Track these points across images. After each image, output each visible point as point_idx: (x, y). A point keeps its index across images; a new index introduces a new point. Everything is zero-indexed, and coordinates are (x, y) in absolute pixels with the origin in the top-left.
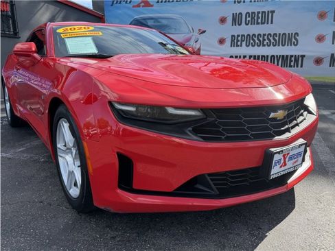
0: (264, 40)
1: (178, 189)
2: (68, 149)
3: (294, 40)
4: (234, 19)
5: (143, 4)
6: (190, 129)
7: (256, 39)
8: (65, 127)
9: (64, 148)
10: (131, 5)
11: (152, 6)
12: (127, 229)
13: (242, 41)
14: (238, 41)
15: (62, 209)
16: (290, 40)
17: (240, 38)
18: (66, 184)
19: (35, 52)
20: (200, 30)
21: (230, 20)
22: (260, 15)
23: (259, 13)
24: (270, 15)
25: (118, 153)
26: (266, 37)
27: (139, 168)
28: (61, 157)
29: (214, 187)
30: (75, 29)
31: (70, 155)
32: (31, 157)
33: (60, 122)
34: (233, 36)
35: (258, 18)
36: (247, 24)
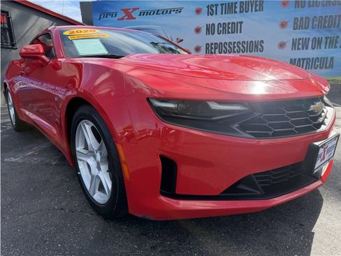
0: (234, 47)
1: (225, 191)
2: (90, 152)
3: (259, 47)
4: (208, 29)
5: (127, 17)
6: (237, 125)
7: (227, 46)
8: (87, 129)
9: (85, 152)
10: (116, 19)
11: (135, 18)
12: (165, 235)
13: (215, 49)
14: (212, 48)
15: (87, 216)
16: (257, 47)
17: (213, 46)
18: (88, 188)
19: (43, 54)
20: (177, 39)
21: (204, 30)
22: (230, 26)
23: (229, 23)
24: (239, 25)
25: (160, 156)
26: (236, 45)
27: (184, 171)
28: (81, 160)
29: (259, 186)
30: (81, 32)
31: (93, 158)
32: (42, 161)
33: (81, 123)
34: (207, 44)
35: (229, 28)
36: (219, 34)
